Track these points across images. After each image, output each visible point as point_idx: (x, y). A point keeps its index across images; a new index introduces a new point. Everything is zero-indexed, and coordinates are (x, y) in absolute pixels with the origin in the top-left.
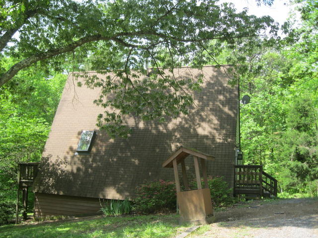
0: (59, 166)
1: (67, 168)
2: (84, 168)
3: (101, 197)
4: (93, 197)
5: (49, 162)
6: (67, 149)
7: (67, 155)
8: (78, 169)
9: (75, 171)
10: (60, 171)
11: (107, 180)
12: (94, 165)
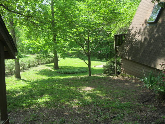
0: (135, 36)
1: (139, 38)
2: (149, 38)
3: (153, 66)
4: (147, 65)
5: (131, 33)
6: (143, 22)
7: (142, 27)
8: (145, 39)
9: (143, 41)
10: (134, 40)
11: (161, 50)
12: (156, 36)
